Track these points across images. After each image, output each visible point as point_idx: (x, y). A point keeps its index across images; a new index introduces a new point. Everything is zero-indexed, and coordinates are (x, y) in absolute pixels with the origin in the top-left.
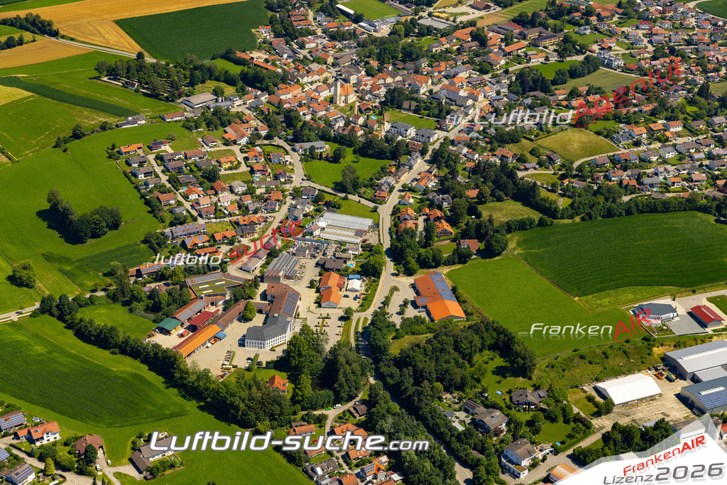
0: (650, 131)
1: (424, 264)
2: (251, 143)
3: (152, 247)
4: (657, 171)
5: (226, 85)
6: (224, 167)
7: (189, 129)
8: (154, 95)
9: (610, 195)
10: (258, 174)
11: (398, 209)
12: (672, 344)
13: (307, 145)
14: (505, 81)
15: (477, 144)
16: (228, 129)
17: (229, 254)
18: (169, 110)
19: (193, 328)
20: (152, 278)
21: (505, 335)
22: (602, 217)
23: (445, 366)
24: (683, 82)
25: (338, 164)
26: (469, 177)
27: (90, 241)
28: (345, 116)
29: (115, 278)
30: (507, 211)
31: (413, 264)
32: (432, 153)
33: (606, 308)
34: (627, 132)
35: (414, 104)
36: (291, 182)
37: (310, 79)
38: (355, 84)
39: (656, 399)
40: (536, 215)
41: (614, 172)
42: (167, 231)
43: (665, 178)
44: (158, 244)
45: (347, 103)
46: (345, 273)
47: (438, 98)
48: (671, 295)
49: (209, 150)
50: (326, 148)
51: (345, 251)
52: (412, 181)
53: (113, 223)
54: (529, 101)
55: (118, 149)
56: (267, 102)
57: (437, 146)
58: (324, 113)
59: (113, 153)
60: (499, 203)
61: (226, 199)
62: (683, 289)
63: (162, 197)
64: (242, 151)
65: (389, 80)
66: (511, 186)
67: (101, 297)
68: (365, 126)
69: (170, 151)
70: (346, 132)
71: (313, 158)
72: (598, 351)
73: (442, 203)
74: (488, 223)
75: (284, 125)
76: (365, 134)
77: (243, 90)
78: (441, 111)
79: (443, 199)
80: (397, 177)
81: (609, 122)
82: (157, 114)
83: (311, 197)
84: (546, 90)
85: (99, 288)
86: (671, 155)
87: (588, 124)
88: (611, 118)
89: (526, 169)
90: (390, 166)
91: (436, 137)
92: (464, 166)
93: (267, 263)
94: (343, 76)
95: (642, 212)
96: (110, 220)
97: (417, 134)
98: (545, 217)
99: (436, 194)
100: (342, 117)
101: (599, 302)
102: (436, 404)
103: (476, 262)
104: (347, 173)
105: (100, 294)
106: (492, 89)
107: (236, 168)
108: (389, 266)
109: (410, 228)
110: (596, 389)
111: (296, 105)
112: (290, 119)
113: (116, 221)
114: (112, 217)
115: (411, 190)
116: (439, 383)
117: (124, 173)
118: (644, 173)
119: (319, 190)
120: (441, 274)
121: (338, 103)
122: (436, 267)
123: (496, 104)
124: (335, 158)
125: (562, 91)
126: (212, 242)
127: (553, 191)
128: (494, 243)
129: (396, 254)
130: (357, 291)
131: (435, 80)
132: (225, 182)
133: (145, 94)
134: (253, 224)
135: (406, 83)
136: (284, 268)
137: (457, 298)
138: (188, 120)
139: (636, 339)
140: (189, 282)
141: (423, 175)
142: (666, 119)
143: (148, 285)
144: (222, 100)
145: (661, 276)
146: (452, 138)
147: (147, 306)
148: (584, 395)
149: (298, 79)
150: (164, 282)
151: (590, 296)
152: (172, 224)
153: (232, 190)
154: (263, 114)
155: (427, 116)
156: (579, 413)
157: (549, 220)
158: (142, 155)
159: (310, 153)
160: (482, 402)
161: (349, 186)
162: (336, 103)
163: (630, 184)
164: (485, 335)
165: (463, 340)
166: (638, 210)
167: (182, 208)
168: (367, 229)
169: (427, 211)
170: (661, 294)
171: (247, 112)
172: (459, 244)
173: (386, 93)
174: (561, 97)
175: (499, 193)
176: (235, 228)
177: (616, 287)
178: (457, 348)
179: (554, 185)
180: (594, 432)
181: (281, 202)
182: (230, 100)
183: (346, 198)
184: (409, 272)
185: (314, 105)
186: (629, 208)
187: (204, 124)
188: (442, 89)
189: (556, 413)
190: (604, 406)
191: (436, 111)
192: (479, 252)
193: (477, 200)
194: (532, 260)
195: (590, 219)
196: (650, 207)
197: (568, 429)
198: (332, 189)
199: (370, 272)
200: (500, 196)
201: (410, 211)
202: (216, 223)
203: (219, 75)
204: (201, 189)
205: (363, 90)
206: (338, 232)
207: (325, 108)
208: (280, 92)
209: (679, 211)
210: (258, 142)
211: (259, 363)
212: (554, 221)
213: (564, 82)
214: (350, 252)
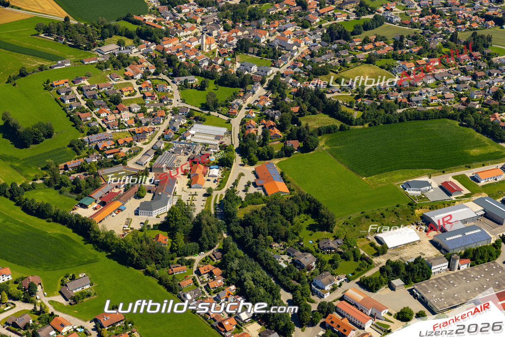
0: (417, 65)
1: (262, 157)
2: (144, 78)
3: (75, 150)
4: (421, 92)
5: (126, 38)
6: (125, 94)
7: (101, 69)
8: (76, 46)
9: (388, 108)
10: (149, 99)
11: (245, 121)
12: (428, 207)
13: (182, 79)
14: (319, 33)
15: (299, 76)
16: (128, 68)
17: (128, 153)
18: (87, 56)
19: (103, 204)
20: (75, 170)
21: (315, 203)
22: (383, 124)
23: (274, 225)
24: (441, 32)
25: (204, 91)
26: (293, 99)
27: (32, 146)
28: (209, 58)
29: (49, 170)
30: (318, 120)
31: (254, 157)
32: (269, 82)
33: (384, 184)
34: (401, 66)
35: (256, 49)
36: (171, 104)
37: (185, 34)
38: (216, 36)
39: (416, 244)
40: (338, 123)
41: (392, 94)
42: (86, 138)
43: (427, 97)
44: (79, 147)
45: (210, 49)
46: (208, 165)
47: (273, 45)
48: (428, 175)
49: (114, 83)
50: (196, 80)
51: (208, 150)
52: (255, 102)
53: (48, 133)
54: (335, 46)
55: (51, 83)
56: (155, 50)
57: (272, 78)
58: (194, 56)
59: (48, 86)
60: (314, 116)
61: (126, 116)
62: (436, 171)
63: (82, 115)
64: (137, 83)
65: (240, 34)
66: (321, 103)
67: (40, 184)
68: (223, 65)
69: (88, 84)
70: (209, 70)
71: (186, 87)
72: (378, 213)
73: (275, 116)
74: (305, 129)
75: (167, 65)
76: (223, 71)
77: (138, 41)
78: (275, 54)
79: (275, 113)
80: (244, 99)
81: (389, 60)
82: (78, 59)
83: (185, 113)
84: (347, 38)
85: (38, 178)
86: (431, 81)
87: (375, 61)
88: (391, 57)
89: (333, 92)
90: (240, 92)
91: (271, 72)
92: (290, 91)
93: (155, 159)
94: (208, 31)
95: (410, 120)
96: (46, 132)
97: (258, 70)
98: (344, 124)
99: (270, 110)
100: (207, 59)
101: (379, 180)
102: (268, 250)
103: (297, 155)
104: (209, 96)
105: (39, 182)
106: (310, 38)
107: (133, 95)
108: (238, 159)
109: (252, 133)
110: (376, 238)
111: (175, 51)
112: (171, 61)
113: (50, 132)
114: (47, 129)
115: (254, 108)
116: (270, 237)
117: (56, 99)
118: (413, 94)
119: (191, 109)
120: (273, 164)
121: (204, 49)
122: (270, 159)
123: (313, 48)
124: (202, 87)
125: (358, 39)
126: (116, 145)
127: (350, 107)
128: (309, 143)
129: (243, 151)
130: (216, 176)
131: (271, 33)
132: (125, 104)
133: (70, 46)
134: (145, 132)
135: (251, 35)
136: (166, 162)
137: (284, 180)
138: (100, 63)
139: (404, 205)
140: (100, 172)
141: (262, 98)
142: (429, 57)
143: (72, 175)
144: (124, 49)
145: (421, 162)
146: (282, 73)
147: (72, 189)
148: (368, 242)
149: (176, 34)
150: (83, 173)
151: (373, 177)
152: (89, 134)
153: (130, 110)
154: (152, 58)
155: (265, 57)
156: (364, 254)
157: (347, 126)
158: (68, 87)
159: (184, 84)
160: (299, 248)
161: (211, 106)
162: (203, 50)
163: (402, 101)
164: (302, 203)
165: (287, 208)
166: (407, 118)
167: (96, 123)
168: (223, 135)
169: (264, 121)
170: (422, 174)
171: (141, 57)
172: (286, 143)
173: (237, 42)
174: (357, 44)
175: (313, 109)
176: (132, 135)
177: (391, 170)
178: (282, 213)
179: (351, 103)
180: (374, 267)
181: (164, 118)
182: (129, 48)
183: (209, 114)
184: (251, 163)
185: (187, 51)
186: (401, 117)
187: (111, 65)
188: (276, 39)
189: (349, 254)
190: (381, 249)
191: (272, 54)
192: (299, 149)
193: (298, 114)
194: (335, 153)
195: (375, 125)
196: (415, 116)
197: (356, 265)
198: (200, 108)
199: (225, 164)
200: (314, 111)
201: (253, 122)
202: (119, 132)
203: (122, 32)
204: (109, 110)
205: (221, 40)
206: (203, 137)
207: (195, 53)
208: (164, 42)
209: (435, 118)
210: (149, 77)
211: (149, 226)
212: (350, 127)
213: (360, 33)
214: (211, 150)
